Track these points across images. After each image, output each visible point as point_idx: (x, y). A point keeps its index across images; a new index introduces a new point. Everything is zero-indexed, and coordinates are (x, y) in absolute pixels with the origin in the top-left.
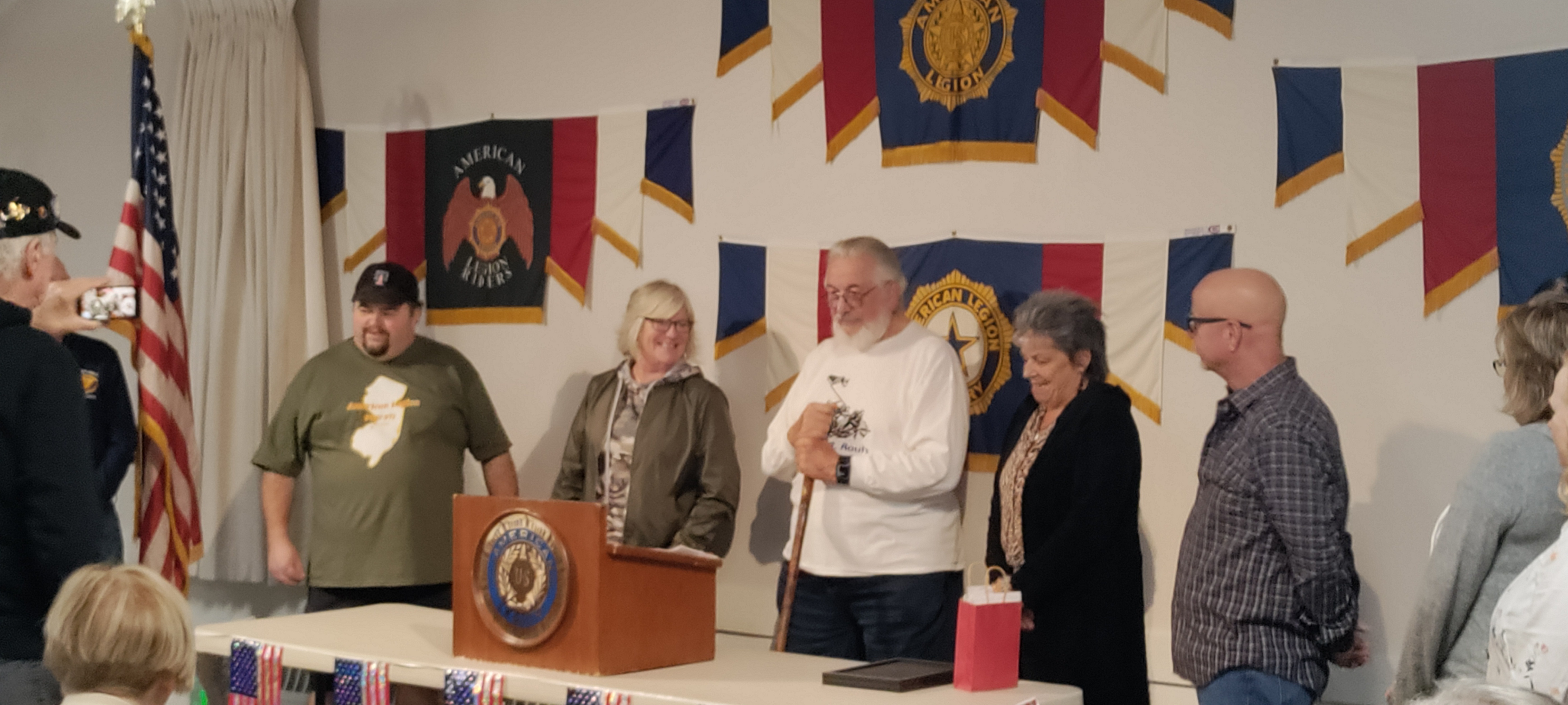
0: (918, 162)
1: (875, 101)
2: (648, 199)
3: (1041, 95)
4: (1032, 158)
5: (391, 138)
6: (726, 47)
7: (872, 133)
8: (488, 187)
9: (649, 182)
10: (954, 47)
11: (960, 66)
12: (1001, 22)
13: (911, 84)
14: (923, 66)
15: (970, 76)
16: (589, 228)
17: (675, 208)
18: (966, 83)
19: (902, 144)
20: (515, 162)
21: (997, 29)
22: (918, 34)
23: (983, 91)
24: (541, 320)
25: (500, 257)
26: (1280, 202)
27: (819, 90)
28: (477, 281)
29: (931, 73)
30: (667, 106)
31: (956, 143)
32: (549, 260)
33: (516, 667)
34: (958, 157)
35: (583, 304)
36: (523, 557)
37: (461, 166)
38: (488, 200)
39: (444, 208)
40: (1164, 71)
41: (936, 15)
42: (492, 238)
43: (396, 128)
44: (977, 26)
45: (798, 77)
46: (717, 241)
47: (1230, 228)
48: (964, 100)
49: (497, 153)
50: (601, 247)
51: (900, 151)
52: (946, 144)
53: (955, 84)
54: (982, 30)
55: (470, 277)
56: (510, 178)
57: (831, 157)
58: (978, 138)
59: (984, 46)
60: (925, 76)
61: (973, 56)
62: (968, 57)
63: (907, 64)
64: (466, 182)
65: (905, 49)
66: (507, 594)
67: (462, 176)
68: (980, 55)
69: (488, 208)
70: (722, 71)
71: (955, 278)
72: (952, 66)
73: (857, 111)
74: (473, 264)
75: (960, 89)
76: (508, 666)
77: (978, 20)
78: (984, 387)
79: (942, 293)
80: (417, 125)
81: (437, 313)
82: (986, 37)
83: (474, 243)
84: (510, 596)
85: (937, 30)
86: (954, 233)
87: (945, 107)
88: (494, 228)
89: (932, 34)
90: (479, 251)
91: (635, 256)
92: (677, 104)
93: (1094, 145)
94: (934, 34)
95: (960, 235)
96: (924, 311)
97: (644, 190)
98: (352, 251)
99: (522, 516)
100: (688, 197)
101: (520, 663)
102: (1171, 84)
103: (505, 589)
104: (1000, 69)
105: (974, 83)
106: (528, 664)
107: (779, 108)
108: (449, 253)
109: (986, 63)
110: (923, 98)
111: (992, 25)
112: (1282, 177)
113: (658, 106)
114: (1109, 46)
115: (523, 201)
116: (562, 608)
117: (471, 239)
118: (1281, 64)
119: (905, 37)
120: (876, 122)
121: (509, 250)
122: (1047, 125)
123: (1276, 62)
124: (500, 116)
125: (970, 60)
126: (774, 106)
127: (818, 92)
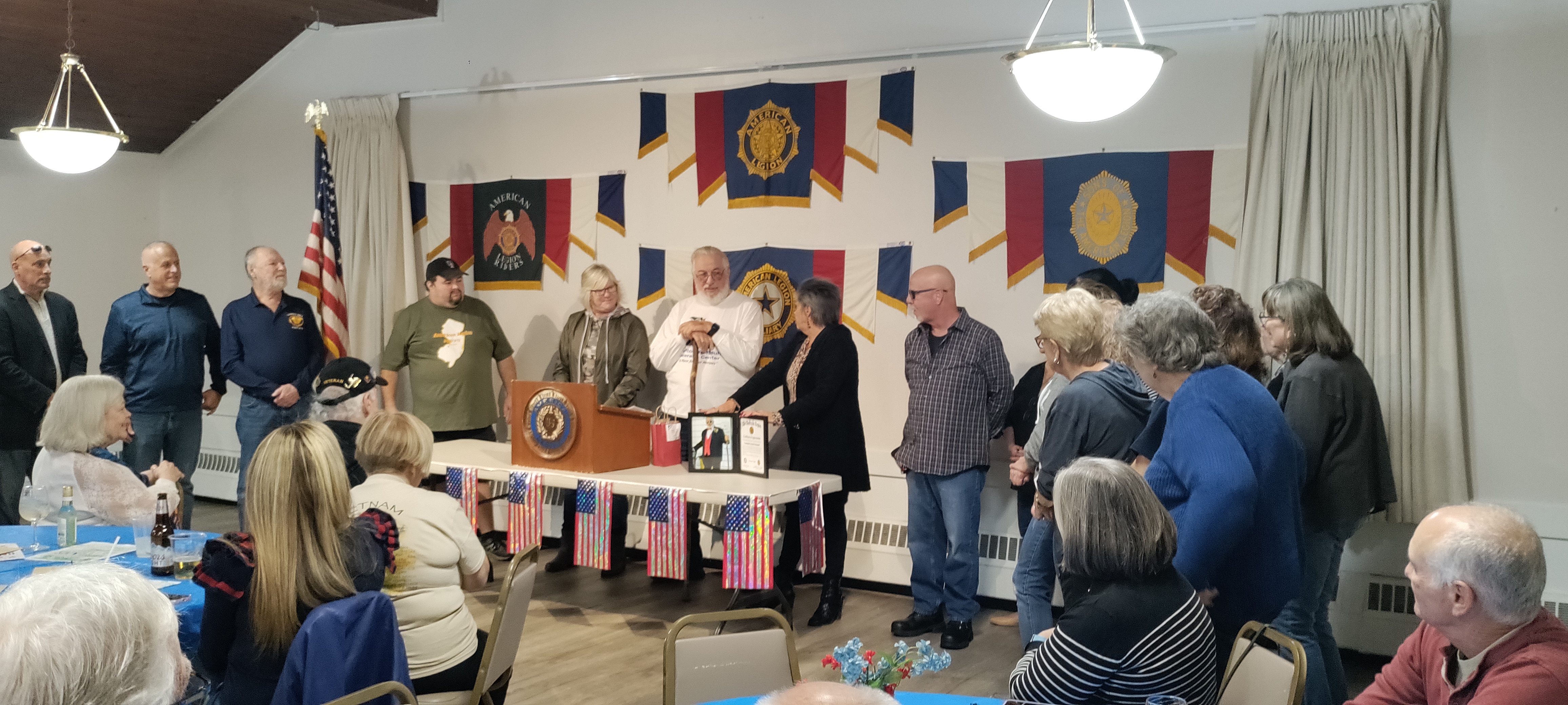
0: (747, 206)
1: (725, 174)
2: (599, 223)
3: (813, 172)
4: (808, 205)
5: (452, 187)
6: (643, 143)
7: (723, 190)
8: (509, 216)
9: (601, 215)
10: (767, 146)
11: (770, 156)
12: (791, 133)
13: (744, 165)
14: (750, 156)
15: (775, 161)
16: (567, 238)
17: (615, 228)
18: (773, 165)
19: (739, 197)
20: (524, 203)
21: (789, 137)
22: (747, 138)
23: (782, 169)
24: (540, 288)
25: (517, 253)
26: (936, 229)
27: (694, 166)
28: (503, 266)
29: (754, 160)
30: (610, 174)
31: (767, 197)
32: (544, 255)
33: (547, 469)
34: (768, 204)
35: (564, 279)
36: (551, 412)
37: (493, 204)
38: (509, 222)
39: (483, 227)
40: (876, 162)
41: (757, 129)
42: (512, 243)
43: (456, 182)
44: (779, 136)
45: (683, 160)
46: (638, 247)
47: (910, 243)
48: (772, 174)
49: (514, 197)
50: (573, 248)
51: (737, 200)
52: (762, 197)
53: (767, 166)
54: (782, 137)
55: (499, 264)
56: (522, 211)
57: (700, 203)
58: (779, 195)
59: (783, 146)
60: (751, 161)
61: (777, 151)
62: (774, 152)
63: (741, 154)
64: (497, 212)
65: (740, 146)
66: (542, 432)
67: (494, 209)
68: (780, 151)
69: (509, 227)
70: (640, 156)
71: (767, 268)
72: (766, 156)
73: (715, 179)
74: (500, 257)
75: (770, 168)
76: (543, 469)
77: (779, 132)
78: (782, 325)
79: (760, 275)
80: (468, 181)
81: (480, 283)
82: (784, 141)
83: (501, 246)
84: (544, 433)
85: (757, 137)
86: (767, 244)
87: (762, 178)
88: (513, 238)
89: (755, 139)
90: (504, 250)
91: (593, 254)
92: (616, 173)
93: (840, 199)
94: (757, 139)
95: (770, 245)
96: (751, 284)
97: (598, 219)
98: (431, 250)
99: (551, 391)
100: (621, 222)
101: (549, 468)
102: (880, 168)
103: (541, 429)
104: (791, 158)
105: (777, 166)
106: (554, 469)
107: (672, 176)
108: (487, 252)
109: (784, 155)
110: (750, 172)
111: (787, 135)
112: (937, 217)
113: (605, 174)
114: (848, 148)
115: (529, 224)
116: (573, 439)
117: (500, 244)
118: (936, 159)
119: (740, 141)
120: (725, 185)
121: (521, 249)
122: (816, 188)
123: (934, 158)
124: (516, 177)
125: (775, 153)
126: (670, 174)
127: (693, 169)
